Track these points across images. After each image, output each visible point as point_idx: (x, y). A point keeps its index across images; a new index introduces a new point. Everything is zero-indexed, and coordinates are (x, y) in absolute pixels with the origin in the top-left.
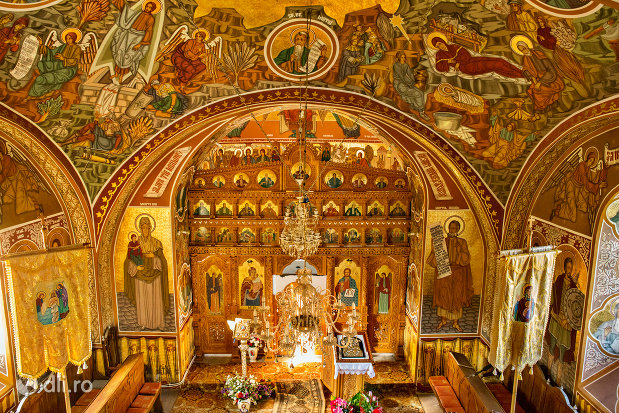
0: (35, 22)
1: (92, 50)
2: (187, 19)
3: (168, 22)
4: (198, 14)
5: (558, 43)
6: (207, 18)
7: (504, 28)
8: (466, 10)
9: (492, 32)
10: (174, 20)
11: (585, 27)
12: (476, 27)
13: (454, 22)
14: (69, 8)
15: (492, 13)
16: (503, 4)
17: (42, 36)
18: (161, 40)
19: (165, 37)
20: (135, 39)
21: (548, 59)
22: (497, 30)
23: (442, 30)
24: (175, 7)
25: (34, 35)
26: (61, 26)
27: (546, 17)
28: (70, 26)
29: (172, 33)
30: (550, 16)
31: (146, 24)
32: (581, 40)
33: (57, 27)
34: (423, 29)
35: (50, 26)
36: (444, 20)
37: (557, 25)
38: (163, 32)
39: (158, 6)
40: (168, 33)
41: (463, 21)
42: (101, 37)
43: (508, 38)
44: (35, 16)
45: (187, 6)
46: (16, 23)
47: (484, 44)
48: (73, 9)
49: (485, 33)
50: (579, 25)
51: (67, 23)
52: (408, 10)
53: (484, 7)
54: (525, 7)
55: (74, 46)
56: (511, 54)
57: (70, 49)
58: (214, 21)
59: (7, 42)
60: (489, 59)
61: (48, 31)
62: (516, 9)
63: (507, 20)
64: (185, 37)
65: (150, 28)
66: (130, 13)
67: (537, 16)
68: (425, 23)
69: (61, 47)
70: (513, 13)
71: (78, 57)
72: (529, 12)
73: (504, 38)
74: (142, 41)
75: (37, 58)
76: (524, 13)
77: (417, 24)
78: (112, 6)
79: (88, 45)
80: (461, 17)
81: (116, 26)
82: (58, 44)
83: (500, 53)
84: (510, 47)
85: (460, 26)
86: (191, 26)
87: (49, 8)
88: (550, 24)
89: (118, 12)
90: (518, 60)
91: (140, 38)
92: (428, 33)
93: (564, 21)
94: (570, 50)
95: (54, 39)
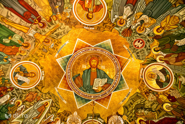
0: (14, 91)
1: (20, 112)
2: (55, 112)
3: (49, 112)
4: (59, 111)
5: (176, 97)
6: (61, 114)
7: (158, 105)
8: (144, 104)
9: (156, 108)
10: (51, 112)
11: (176, 85)
12: (150, 110)
13: (143, 111)
14: (25, 93)
15: (152, 101)
16: (153, 97)
17: (11, 97)
18: (43, 119)
19: (45, 118)
20: (36, 114)
21: (178, 106)
22: (157, 107)
23: (140, 116)
24: (53, 106)
25: (10, 95)
26: (19, 98)
27: (166, 92)
28: (21, 99)
29: (48, 117)
30: (167, 91)
31: (42, 110)
32: (180, 90)
33: (17, 97)
34: (134, 118)
35: (16, 95)
36: (139, 112)
37: (170, 92)
38: (45, 115)
39: (48, 105)
40: (47, 116)
41: (146, 109)
42: (26, 108)
43: (162, 107)
44: (16, 89)
45: (57, 107)
46: (10, 88)
47: (156, 115)
48: (26, 94)
49: (154, 110)
50: (175, 86)
51: (21, 98)
52: (127, 112)
53: (148, 101)
54: (159, 93)
55: (16, 108)
56: (167, 113)
57: (14, 108)
58: (63, 115)
59: (2, 92)
60: (162, 120)
61: (14, 97)
62: (157, 96)
63: (157, 101)
64: (52, 120)
65: (42, 113)
66: (40, 104)
67: (164, 93)
68: (134, 115)
69: (13, 105)
70: (157, 97)
71: (14, 112)
72: (161, 94)
73: (160, 108)
74: (37, 116)
75: (3, 104)
76: (160, 95)
77: (131, 117)
78: (36, 99)
79: (20, 109)
80: (144, 108)
81: (33, 107)
82: (12, 103)
83: (163, 116)
84: (165, 111)
85: (145, 112)
86: (55, 116)
87: (21, 89)
88: (169, 93)
89: (36, 102)
90: (170, 114)
91: (37, 115)
92: (136, 119)
93: (170, 89)
94: (181, 96)
95: (13, 101)
